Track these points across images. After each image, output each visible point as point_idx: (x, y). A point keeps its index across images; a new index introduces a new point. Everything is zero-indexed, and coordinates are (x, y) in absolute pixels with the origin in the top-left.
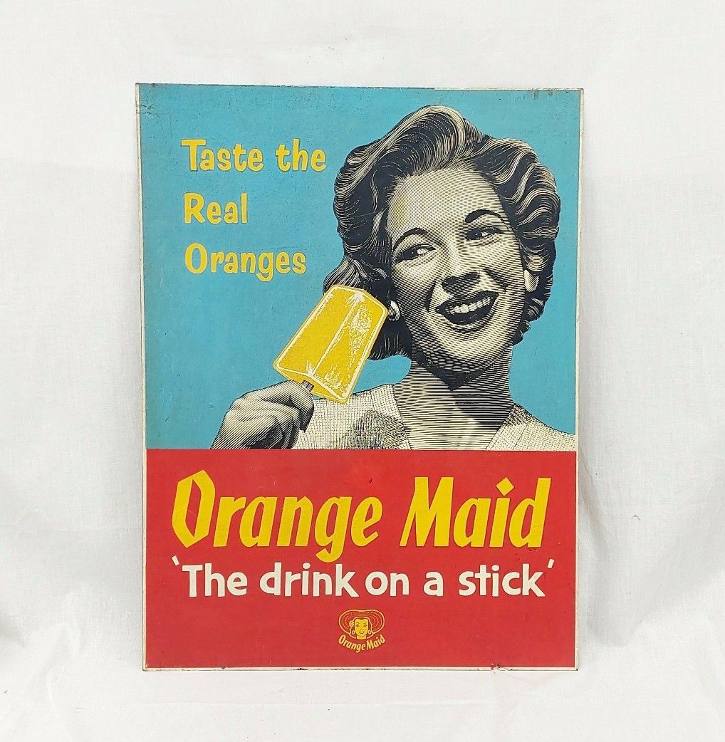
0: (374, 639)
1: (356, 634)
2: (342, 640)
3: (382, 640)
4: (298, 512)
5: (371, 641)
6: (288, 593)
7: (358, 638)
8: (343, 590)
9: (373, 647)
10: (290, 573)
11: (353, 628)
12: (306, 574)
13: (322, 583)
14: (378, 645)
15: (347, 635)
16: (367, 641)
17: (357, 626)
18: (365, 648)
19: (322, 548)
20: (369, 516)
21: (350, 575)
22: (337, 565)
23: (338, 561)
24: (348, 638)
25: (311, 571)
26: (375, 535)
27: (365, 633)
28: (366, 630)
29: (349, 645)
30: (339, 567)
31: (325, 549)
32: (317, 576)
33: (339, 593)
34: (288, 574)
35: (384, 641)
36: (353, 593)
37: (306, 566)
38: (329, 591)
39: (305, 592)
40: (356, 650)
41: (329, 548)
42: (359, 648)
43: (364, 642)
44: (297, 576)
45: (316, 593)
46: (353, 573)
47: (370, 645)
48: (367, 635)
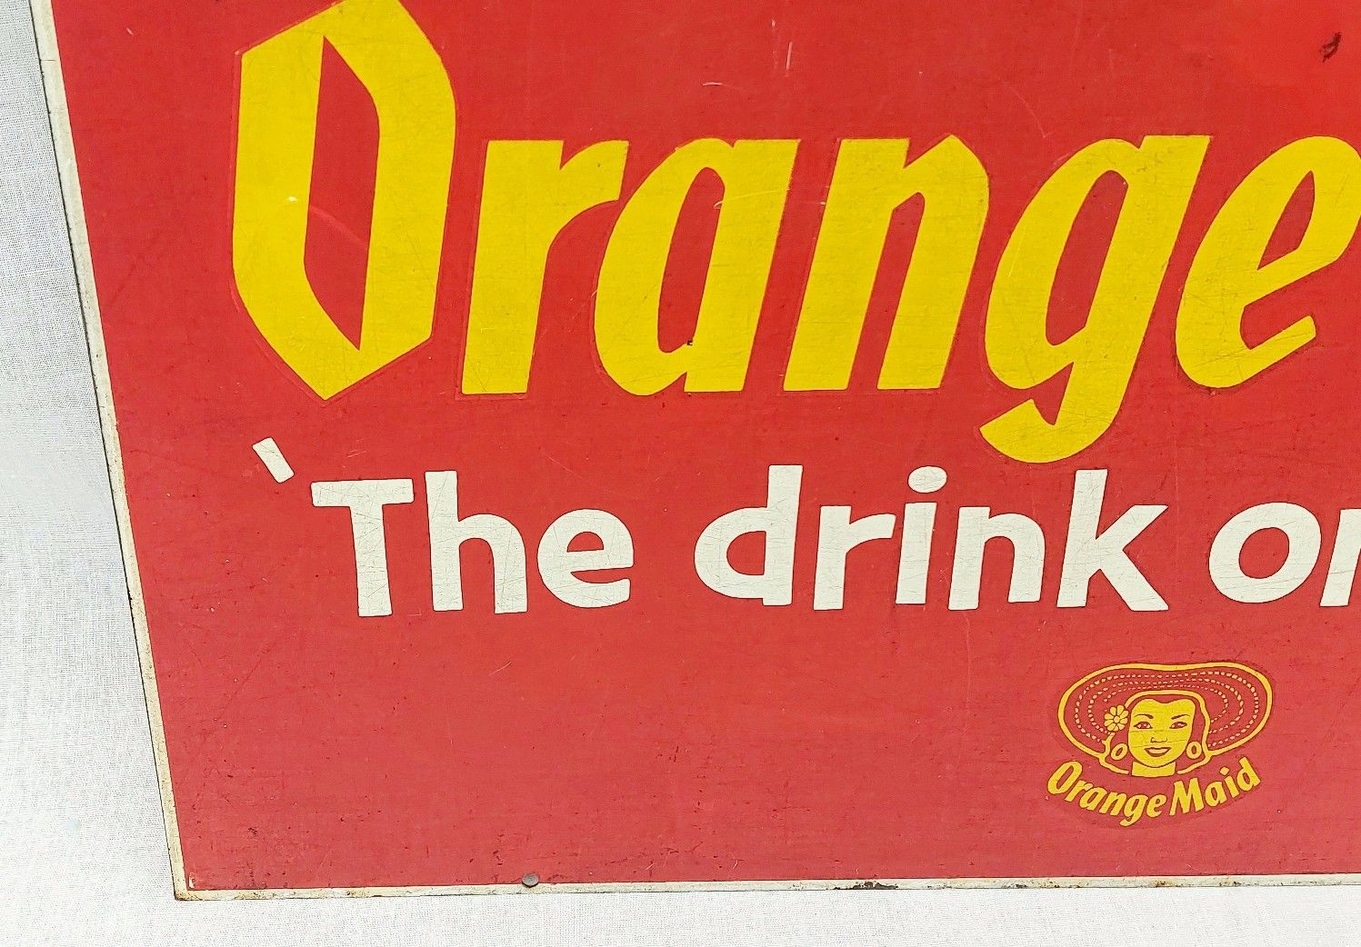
0: (1207, 775)
1: (1130, 759)
2: (1066, 781)
3: (1249, 777)
4: (907, 219)
5: (1194, 783)
6: (829, 594)
7: (1138, 770)
8: (1099, 583)
9: (1199, 806)
10: (846, 511)
11: (1122, 736)
12: (920, 518)
13: (999, 555)
14: (1222, 797)
15: (1088, 762)
16: (1179, 785)
17: (1143, 725)
18: (1164, 809)
19: (1015, 397)
20: (1288, 235)
21: (1140, 517)
22: (1081, 475)
23: (1087, 459)
24: (1093, 773)
25: (948, 506)
26: (1302, 332)
27: (1175, 753)
28: (1178, 742)
29: (1093, 798)
30: (1090, 487)
31: (1029, 406)
32: (976, 526)
33: (1073, 594)
34: (834, 518)
35: (1255, 780)
36: (1140, 595)
37: (928, 478)
38: (1025, 586)
39: (911, 587)
40: (1122, 814)
41: (1049, 397)
42: (1134, 809)
43: (1163, 786)
44: (879, 526)
45: (965, 594)
46: (1155, 511)
47: (1187, 796)
48: (1182, 761)
